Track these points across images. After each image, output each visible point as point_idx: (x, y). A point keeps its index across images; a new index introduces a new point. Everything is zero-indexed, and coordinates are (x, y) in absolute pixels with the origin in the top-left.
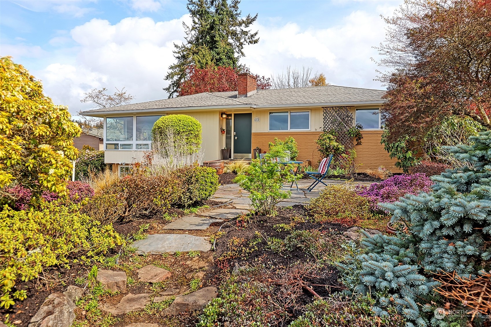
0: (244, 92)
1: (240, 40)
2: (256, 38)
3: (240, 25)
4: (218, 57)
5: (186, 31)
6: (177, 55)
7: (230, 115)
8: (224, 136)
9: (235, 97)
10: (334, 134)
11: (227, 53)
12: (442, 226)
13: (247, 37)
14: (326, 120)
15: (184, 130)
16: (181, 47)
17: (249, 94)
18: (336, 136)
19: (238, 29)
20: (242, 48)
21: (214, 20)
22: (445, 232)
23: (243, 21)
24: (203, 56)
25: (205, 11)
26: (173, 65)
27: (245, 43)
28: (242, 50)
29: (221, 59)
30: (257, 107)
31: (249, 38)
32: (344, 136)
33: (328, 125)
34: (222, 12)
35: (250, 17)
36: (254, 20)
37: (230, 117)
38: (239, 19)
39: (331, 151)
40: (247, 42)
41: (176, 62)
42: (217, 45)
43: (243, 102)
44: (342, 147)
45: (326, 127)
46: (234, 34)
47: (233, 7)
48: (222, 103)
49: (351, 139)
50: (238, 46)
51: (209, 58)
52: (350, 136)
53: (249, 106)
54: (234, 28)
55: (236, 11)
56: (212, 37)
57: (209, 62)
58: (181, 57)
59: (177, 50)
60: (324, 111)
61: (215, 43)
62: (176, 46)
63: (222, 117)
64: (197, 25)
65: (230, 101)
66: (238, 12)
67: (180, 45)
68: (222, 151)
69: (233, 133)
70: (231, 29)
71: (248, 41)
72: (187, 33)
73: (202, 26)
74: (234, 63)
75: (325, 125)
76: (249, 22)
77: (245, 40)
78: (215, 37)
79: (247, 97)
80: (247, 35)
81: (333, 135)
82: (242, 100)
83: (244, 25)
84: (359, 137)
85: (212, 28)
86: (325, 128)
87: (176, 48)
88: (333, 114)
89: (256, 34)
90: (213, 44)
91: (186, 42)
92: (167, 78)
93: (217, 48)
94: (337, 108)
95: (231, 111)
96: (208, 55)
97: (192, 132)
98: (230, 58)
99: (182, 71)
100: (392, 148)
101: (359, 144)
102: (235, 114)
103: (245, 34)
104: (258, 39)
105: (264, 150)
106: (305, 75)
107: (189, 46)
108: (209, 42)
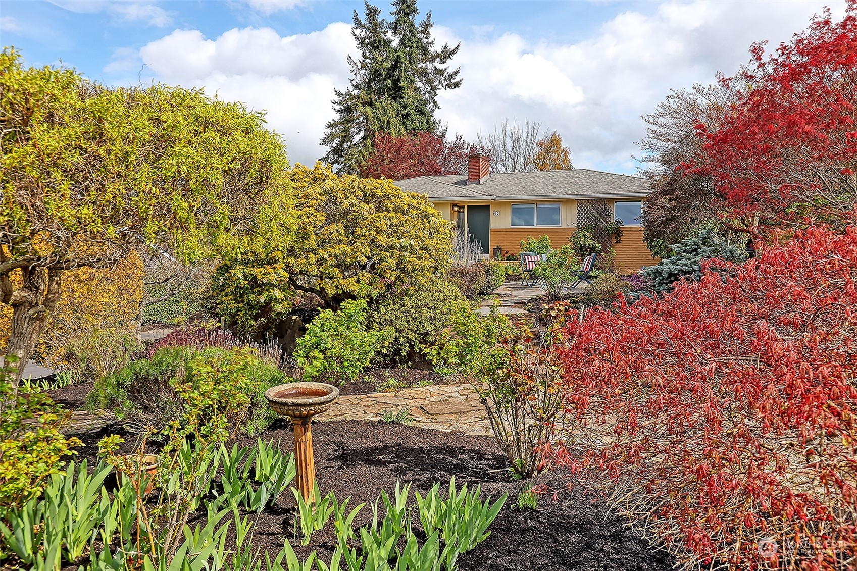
0: (476, 178)
1: (432, 83)
2: (457, 79)
3: (433, 59)
4: (404, 112)
5: (352, 69)
6: (338, 107)
7: (463, 207)
9: (464, 183)
10: (589, 230)
11: (417, 106)
12: (663, 279)
13: (443, 78)
14: (580, 214)
16: (344, 93)
17: (482, 180)
18: (592, 233)
19: (430, 66)
20: (436, 95)
21: (398, 56)
22: (664, 281)
23: (438, 54)
24: (384, 111)
26: (332, 122)
27: (440, 86)
28: (436, 98)
29: (408, 114)
30: (499, 198)
31: (445, 80)
32: (602, 233)
33: (582, 220)
34: (410, 44)
35: (448, 48)
36: (453, 52)
37: (463, 210)
38: (432, 51)
40: (443, 86)
41: (337, 117)
42: (403, 93)
43: (480, 192)
44: (598, 246)
46: (423, 73)
47: (422, 32)
48: (455, 193)
49: (610, 236)
50: (429, 92)
51: (392, 113)
52: (608, 233)
54: (424, 65)
55: (427, 38)
56: (396, 82)
57: (393, 120)
58: (345, 110)
59: (337, 99)
60: (578, 204)
61: (400, 91)
62: (337, 93)
63: (453, 209)
64: (368, 61)
65: (464, 191)
66: (430, 40)
67: (344, 91)
69: (466, 229)
70: (419, 66)
71: (445, 85)
72: (355, 72)
73: (376, 63)
74: (427, 120)
75: (579, 220)
76: (447, 54)
77: (440, 83)
78: (399, 81)
79: (479, 183)
80: (442, 75)
81: (589, 232)
82: (476, 188)
83: (438, 59)
84: (618, 233)
85: (395, 68)
86: (579, 224)
87: (336, 97)
88: (589, 207)
89: (457, 73)
90: (396, 92)
91: (351, 88)
92: (324, 142)
93: (402, 98)
94: (593, 201)
95: (463, 203)
96: (391, 109)
98: (421, 113)
99: (346, 130)
100: (656, 246)
101: (618, 242)
102: (468, 206)
103: (440, 73)
104: (460, 81)
105: (505, 249)
106: (530, 135)
107: (356, 92)
108: (390, 89)
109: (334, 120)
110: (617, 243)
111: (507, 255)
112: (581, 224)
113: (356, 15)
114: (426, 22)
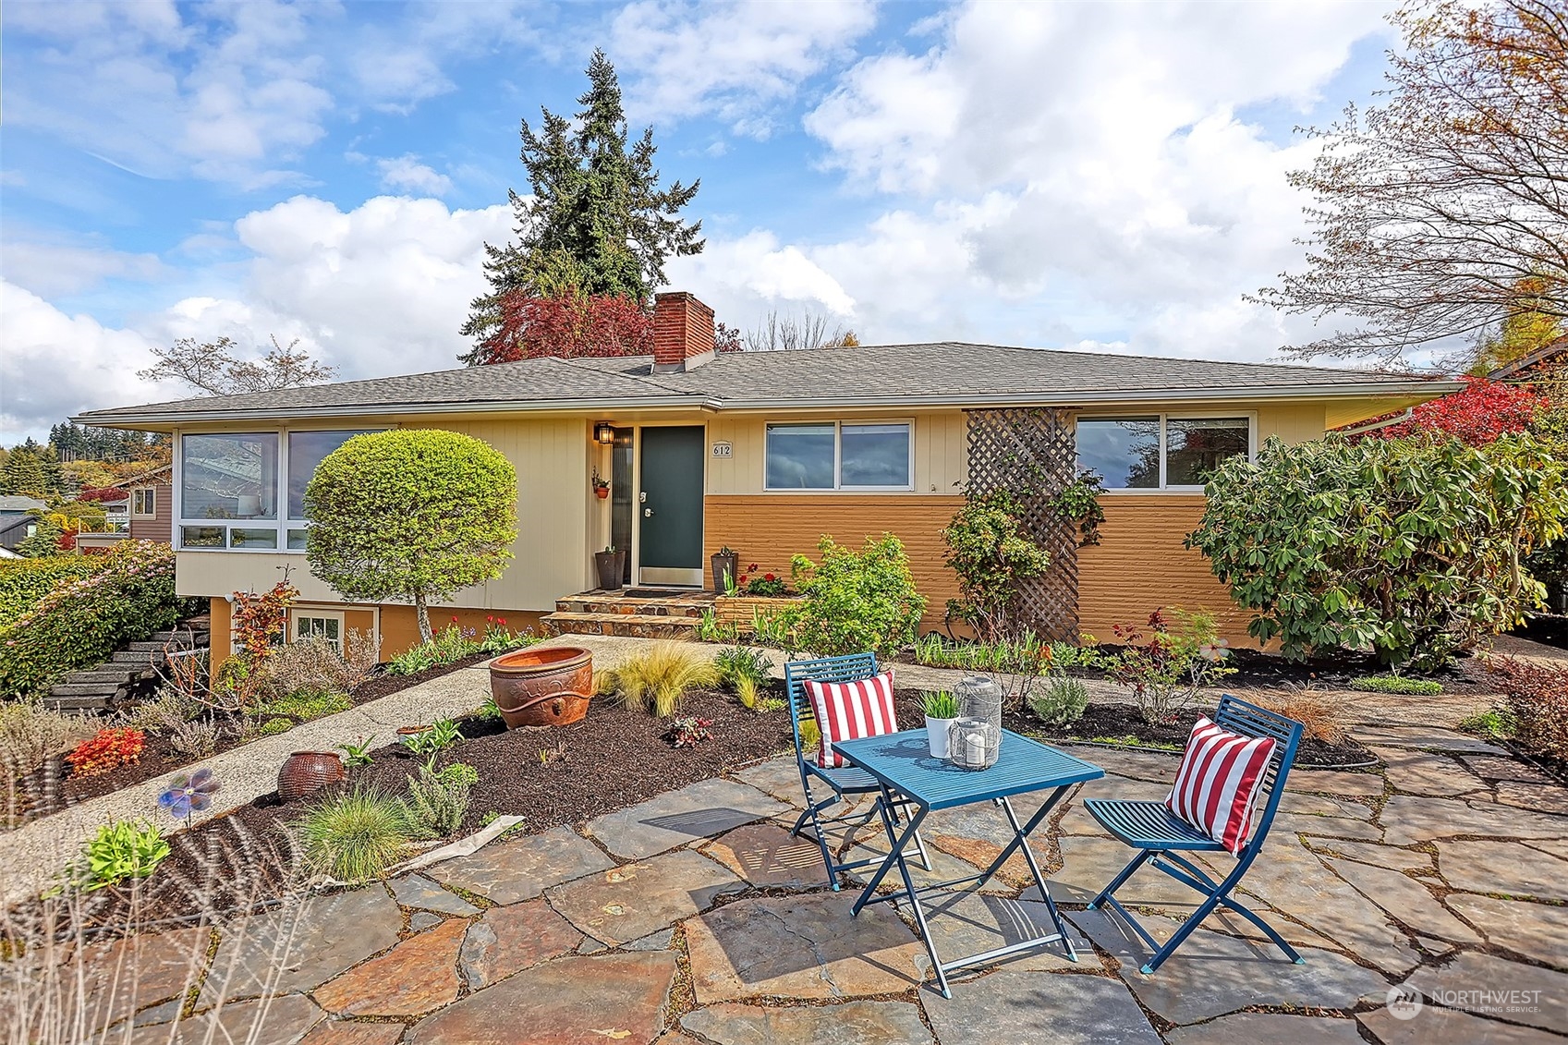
0: (676, 357)
1: (655, 243)
2: (696, 239)
3: (656, 206)
4: (598, 279)
5: (518, 213)
6: (493, 275)
7: (629, 432)
8: (606, 505)
9: (645, 371)
10: (1009, 507)
11: (623, 271)
13: (673, 236)
14: (978, 455)
15: (435, 492)
16: (504, 251)
17: (692, 363)
18: (1017, 518)
19: (652, 217)
20: (661, 263)
21: (588, 185)
23: (664, 196)
24: (560, 275)
25: (567, 161)
26: (484, 298)
27: (668, 251)
28: (660, 268)
29: (606, 285)
30: (727, 404)
31: (677, 240)
32: (1043, 516)
33: (984, 474)
34: (609, 167)
35: (681, 188)
36: (689, 195)
37: (626, 440)
38: (655, 190)
39: (999, 569)
40: (673, 250)
41: (492, 291)
42: (597, 248)
43: (673, 386)
44: (1041, 558)
45: (979, 480)
46: (641, 229)
47: (638, 160)
48: (599, 388)
49: (1067, 525)
50: (650, 258)
51: (575, 280)
52: (1066, 515)
53: (699, 400)
54: (642, 214)
55: (646, 170)
56: (584, 229)
57: (576, 291)
58: (506, 279)
59: (493, 261)
60: (972, 424)
61: (591, 245)
62: (492, 251)
63: (597, 437)
64: (547, 202)
65: (629, 384)
66: (651, 174)
67: (502, 248)
68: (599, 559)
69: (637, 496)
70: (633, 213)
71: (676, 247)
72: (523, 218)
73: (559, 204)
74: (639, 296)
75: (974, 474)
76: (678, 199)
77: (669, 244)
78: (590, 228)
79: (684, 371)
80: (672, 232)
81: (1008, 514)
82: (669, 380)
83: (665, 206)
84: (1090, 515)
85: (583, 205)
86: (974, 486)
87: (489, 256)
88: (1004, 435)
89: (695, 229)
90: (585, 246)
91: (517, 244)
92: (468, 329)
93: (597, 256)
94: (1019, 414)
95: (630, 417)
96: (572, 273)
97: (473, 500)
98: (630, 283)
101: (1091, 541)
102: (643, 430)
103: (667, 228)
104: (702, 243)
105: (747, 558)
106: (811, 335)
107: (525, 251)
108: (575, 242)
109: (486, 296)
110: (1086, 543)
111: (752, 577)
112: (979, 486)
113: (526, 125)
114: (645, 143)
